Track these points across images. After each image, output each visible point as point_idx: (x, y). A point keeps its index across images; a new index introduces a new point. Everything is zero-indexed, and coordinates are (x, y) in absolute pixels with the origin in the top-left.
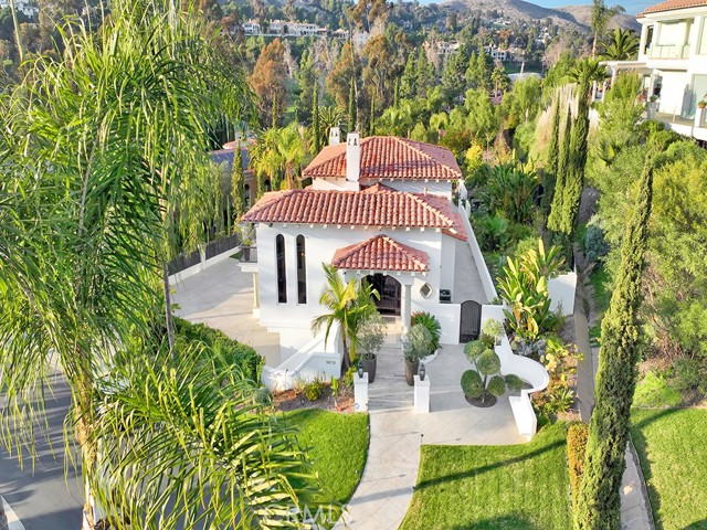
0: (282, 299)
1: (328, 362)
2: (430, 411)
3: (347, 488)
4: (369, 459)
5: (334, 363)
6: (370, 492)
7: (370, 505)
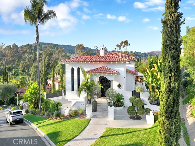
0: (73, 90)
1: (81, 104)
2: (114, 120)
3: (72, 137)
4: (85, 130)
5: (83, 105)
6: (80, 138)
7: (79, 142)
